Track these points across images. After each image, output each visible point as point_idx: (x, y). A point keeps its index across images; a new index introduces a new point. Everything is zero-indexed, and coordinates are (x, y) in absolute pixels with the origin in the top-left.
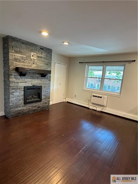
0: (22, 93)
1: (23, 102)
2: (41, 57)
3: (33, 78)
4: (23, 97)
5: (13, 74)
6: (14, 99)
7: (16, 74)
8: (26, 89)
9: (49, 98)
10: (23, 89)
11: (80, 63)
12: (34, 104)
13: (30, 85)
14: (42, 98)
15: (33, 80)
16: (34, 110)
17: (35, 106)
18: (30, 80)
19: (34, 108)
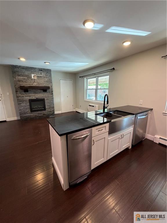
0: (28, 104)
1: (29, 110)
2: (41, 77)
3: (35, 93)
4: (29, 107)
5: (18, 91)
6: (22, 108)
7: (21, 91)
8: (31, 101)
9: (54, 108)
10: (28, 101)
11: (80, 77)
12: (40, 112)
13: (34, 98)
14: (46, 108)
15: (36, 95)
16: (40, 117)
17: (41, 114)
18: (33, 94)
19: (40, 115)
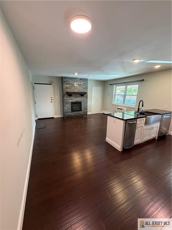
0: (70, 105)
1: (71, 110)
2: (81, 85)
3: (76, 97)
4: (70, 108)
5: (65, 95)
6: (66, 108)
7: (67, 95)
8: (73, 103)
9: (87, 109)
10: (70, 104)
11: (110, 84)
12: (77, 112)
13: (74, 101)
14: (82, 109)
15: (76, 98)
16: (77, 116)
17: (78, 113)
18: (74, 98)
19: (77, 115)
